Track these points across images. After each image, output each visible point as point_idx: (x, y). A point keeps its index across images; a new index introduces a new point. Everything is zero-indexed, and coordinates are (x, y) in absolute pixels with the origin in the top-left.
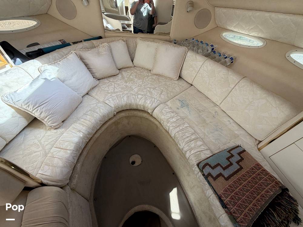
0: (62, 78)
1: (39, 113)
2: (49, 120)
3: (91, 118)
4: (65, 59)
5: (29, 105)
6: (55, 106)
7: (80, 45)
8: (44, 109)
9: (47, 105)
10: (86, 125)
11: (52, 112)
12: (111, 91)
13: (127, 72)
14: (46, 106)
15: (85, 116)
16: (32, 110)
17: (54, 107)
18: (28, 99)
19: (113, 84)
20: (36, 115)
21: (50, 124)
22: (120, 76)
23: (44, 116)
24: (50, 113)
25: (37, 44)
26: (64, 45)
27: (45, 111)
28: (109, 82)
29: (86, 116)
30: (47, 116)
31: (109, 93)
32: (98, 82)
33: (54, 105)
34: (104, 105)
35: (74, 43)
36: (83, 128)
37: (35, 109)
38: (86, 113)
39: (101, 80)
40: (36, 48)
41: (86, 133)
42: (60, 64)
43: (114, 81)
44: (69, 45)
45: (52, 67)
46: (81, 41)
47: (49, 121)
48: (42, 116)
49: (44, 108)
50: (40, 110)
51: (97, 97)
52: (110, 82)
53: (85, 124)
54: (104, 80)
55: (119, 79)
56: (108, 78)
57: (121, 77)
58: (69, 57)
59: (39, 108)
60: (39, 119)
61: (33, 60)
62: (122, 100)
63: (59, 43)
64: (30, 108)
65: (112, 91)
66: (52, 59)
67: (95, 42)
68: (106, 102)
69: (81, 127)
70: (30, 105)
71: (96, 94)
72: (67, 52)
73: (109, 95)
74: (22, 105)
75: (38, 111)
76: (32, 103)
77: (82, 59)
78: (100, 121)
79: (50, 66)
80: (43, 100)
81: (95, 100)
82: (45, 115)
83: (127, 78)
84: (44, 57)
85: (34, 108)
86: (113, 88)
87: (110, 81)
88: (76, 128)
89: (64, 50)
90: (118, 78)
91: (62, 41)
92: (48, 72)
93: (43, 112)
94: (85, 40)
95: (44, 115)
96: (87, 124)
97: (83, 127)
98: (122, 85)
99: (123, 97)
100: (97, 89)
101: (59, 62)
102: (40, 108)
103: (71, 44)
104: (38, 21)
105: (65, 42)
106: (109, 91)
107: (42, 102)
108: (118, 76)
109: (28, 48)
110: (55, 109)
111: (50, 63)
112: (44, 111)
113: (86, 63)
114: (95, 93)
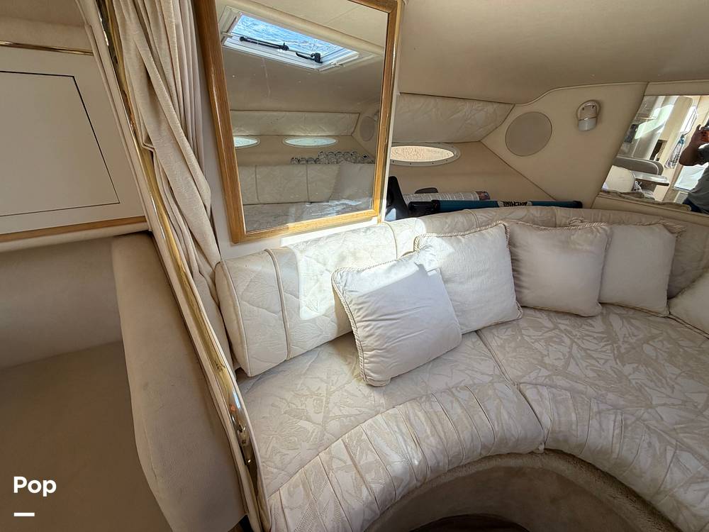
0: (448, 274)
1: (367, 334)
2: (372, 359)
3: (464, 419)
4: (476, 235)
5: (361, 308)
6: (404, 334)
7: (520, 212)
8: (378, 332)
9: (391, 325)
10: (442, 435)
11: (388, 346)
12: (556, 363)
13: (632, 325)
14: (386, 326)
15: (451, 398)
16: (359, 318)
17: (400, 337)
18: (369, 297)
19: (567, 341)
20: (359, 333)
21: (368, 369)
22: (598, 325)
23: (369, 345)
24: (384, 347)
25: (434, 191)
26: (485, 202)
27: (378, 336)
28: (554, 329)
29: (452, 402)
30: (374, 349)
31: (544, 365)
32: (520, 313)
33: (403, 332)
34: (516, 400)
35: (507, 204)
36: (431, 439)
37: (366, 321)
38: (454, 390)
39: (528, 312)
40: (429, 198)
41: (431, 463)
42: (461, 242)
43: (570, 333)
44: (495, 205)
45: (444, 243)
46: (525, 204)
47: (371, 362)
48: (368, 342)
49: (382, 328)
50: (371, 330)
51: (501, 358)
52: (557, 331)
53: (439, 427)
54: (538, 314)
55: (595, 335)
56: (552, 314)
57: (601, 329)
58: (488, 233)
59: (374, 323)
60: (357, 344)
61: (415, 218)
62: (594, 423)
63: (474, 197)
64: (359, 314)
65: (559, 364)
66: (449, 226)
67: (560, 212)
68: (528, 394)
69: (426, 432)
70: (365, 309)
71: (502, 347)
72: (485, 219)
73: (544, 372)
74: (351, 301)
75: (367, 329)
76: (369, 306)
77: (511, 244)
78: (484, 447)
79: (440, 240)
80: (391, 312)
81: (492, 363)
82: (372, 344)
83: (626, 346)
84: (437, 219)
85: (365, 319)
86: (564, 355)
87: (556, 327)
88: (414, 423)
89: (481, 214)
90: (587, 328)
91: (482, 195)
92: (431, 252)
93: (374, 337)
94: (534, 204)
95: (372, 342)
96: (445, 433)
97: (433, 435)
98: (602, 361)
99: (599, 413)
100: (509, 332)
101: (460, 237)
102: (375, 325)
103: (499, 203)
104: (457, 152)
105: (487, 197)
106: (547, 360)
107: (385, 315)
108: (589, 321)
109: (417, 195)
110: (398, 342)
111: (442, 233)
112: (377, 334)
113: (517, 256)
114: (500, 342)
